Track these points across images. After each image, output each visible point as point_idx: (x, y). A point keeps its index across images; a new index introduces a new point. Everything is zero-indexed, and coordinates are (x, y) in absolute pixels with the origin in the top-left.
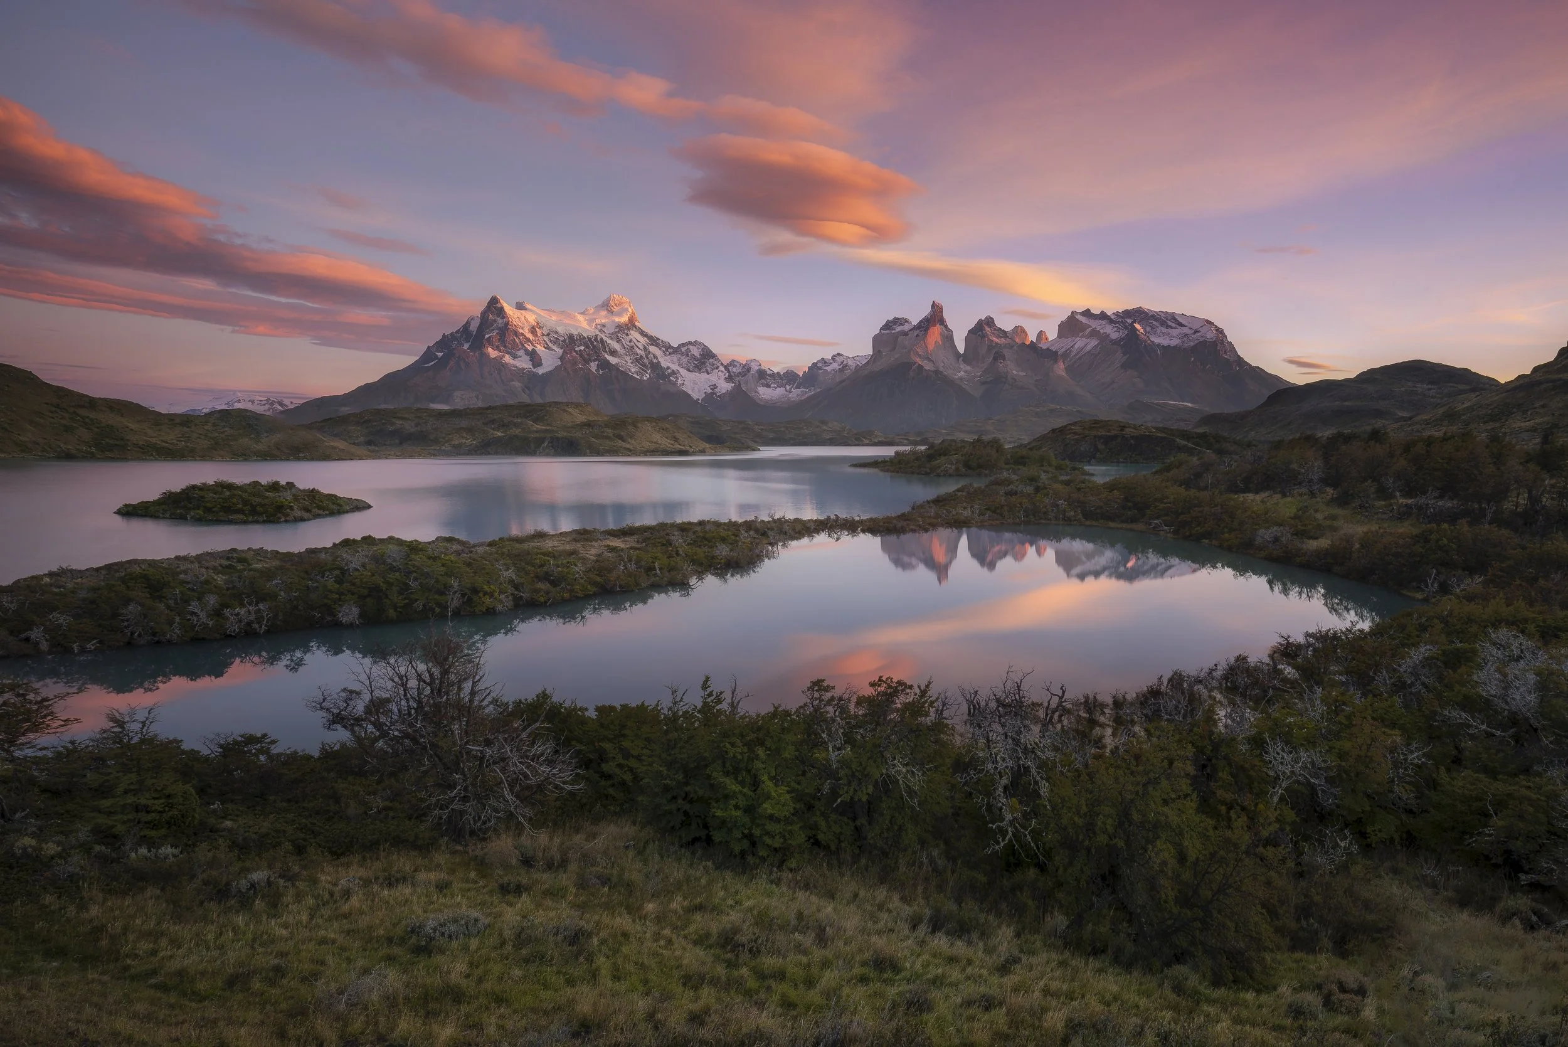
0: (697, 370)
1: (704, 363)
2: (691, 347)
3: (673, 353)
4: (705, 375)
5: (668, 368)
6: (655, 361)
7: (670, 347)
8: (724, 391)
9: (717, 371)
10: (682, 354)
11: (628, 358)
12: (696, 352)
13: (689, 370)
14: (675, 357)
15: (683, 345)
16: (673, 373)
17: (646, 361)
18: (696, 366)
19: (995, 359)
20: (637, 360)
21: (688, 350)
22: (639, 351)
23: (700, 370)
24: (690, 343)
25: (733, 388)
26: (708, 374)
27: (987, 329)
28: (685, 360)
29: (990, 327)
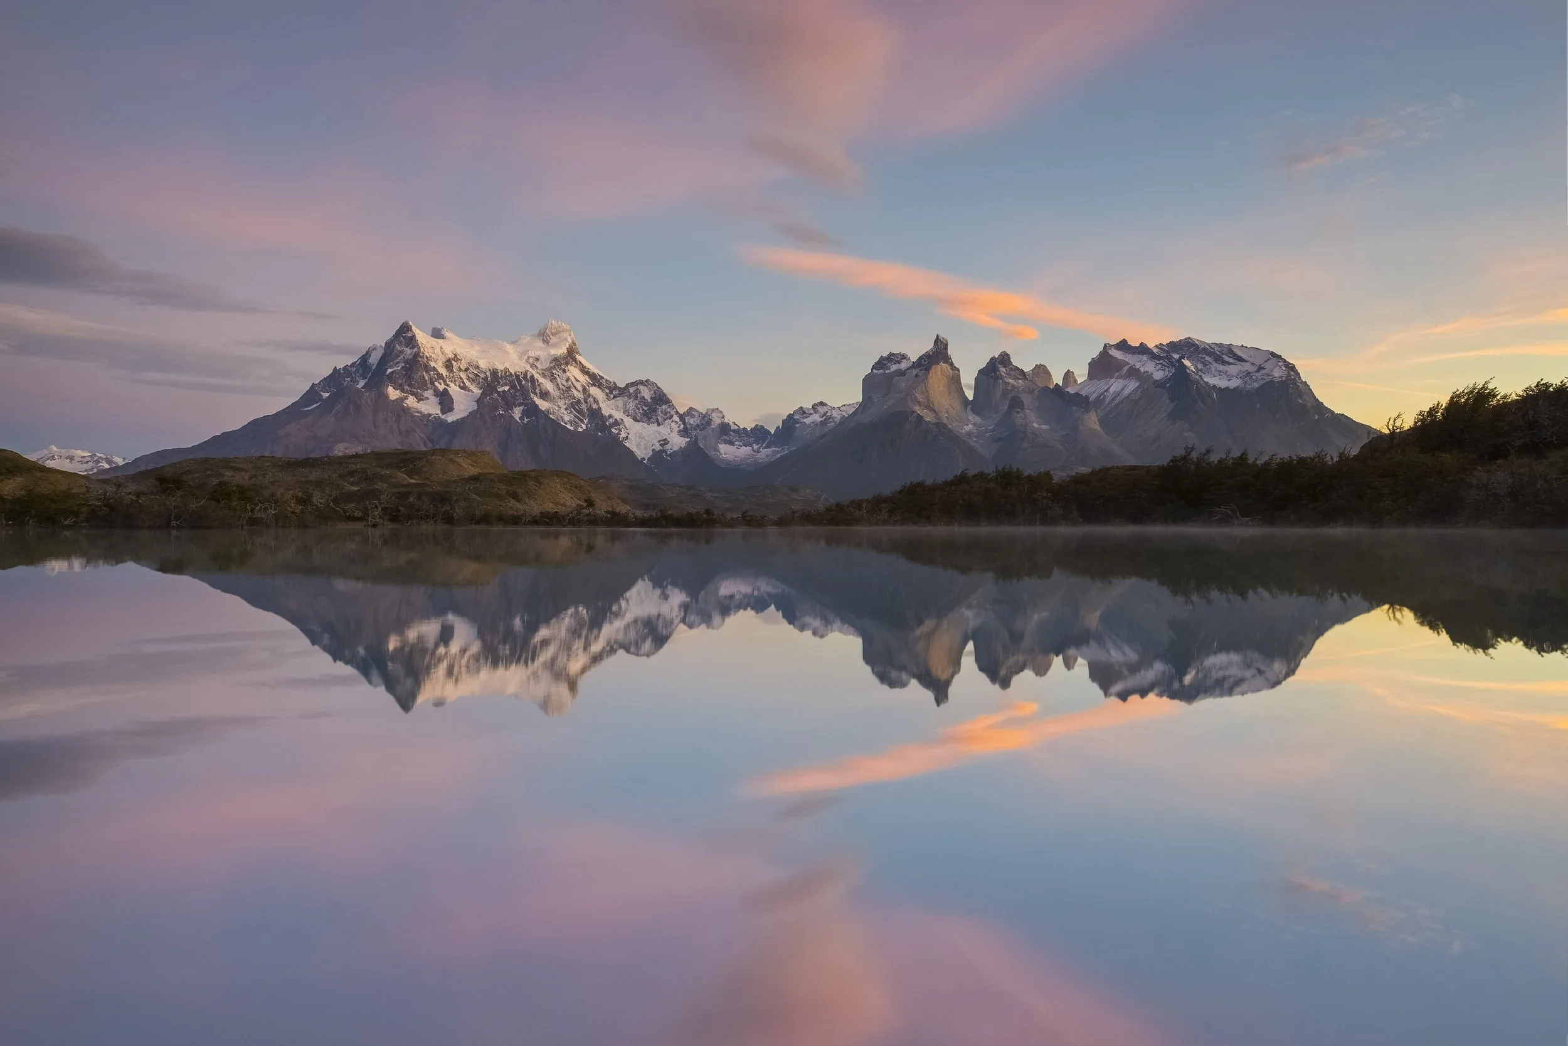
0: (645, 419)
1: (655, 410)
2: (641, 387)
3: (619, 395)
4: (654, 427)
5: (610, 416)
6: (595, 406)
7: (616, 387)
8: (676, 448)
9: (669, 421)
10: (630, 396)
11: (561, 403)
12: (646, 394)
13: (636, 420)
14: (620, 401)
15: (632, 384)
16: (616, 423)
17: (584, 406)
18: (645, 414)
19: (1011, 407)
20: (572, 405)
21: (637, 391)
22: (575, 393)
23: (649, 419)
24: (641, 382)
25: (688, 444)
26: (659, 425)
27: (1002, 370)
28: (632, 404)
29: (1005, 367)
